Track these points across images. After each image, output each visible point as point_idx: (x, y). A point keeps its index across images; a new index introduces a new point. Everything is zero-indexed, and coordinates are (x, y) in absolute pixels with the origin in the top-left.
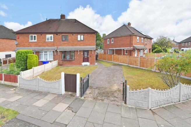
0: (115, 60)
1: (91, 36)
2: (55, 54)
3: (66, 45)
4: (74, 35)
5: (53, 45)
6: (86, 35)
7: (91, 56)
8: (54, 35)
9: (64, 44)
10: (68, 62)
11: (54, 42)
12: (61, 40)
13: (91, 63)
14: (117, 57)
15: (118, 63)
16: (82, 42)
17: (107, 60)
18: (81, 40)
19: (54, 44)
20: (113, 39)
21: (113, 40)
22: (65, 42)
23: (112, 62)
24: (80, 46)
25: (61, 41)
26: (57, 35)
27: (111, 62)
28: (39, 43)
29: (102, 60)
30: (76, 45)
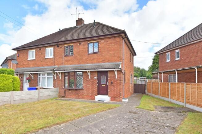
0: (175, 95)
1: (112, 43)
2: (55, 78)
3: (71, 62)
4: (82, 44)
5: (53, 64)
6: (102, 41)
7: (112, 83)
8: (54, 48)
9: (67, 61)
10: (74, 92)
11: (54, 59)
12: (63, 54)
13: (113, 99)
14: (178, 88)
15: (181, 104)
16: (95, 56)
17: (160, 95)
18: (94, 53)
19: (54, 62)
20: (178, 50)
21: (178, 53)
22: (69, 58)
23: (169, 99)
24: (92, 63)
25: (64, 56)
26: (58, 46)
27: (167, 99)
28: (38, 61)
29: (152, 94)
30: (85, 62)
